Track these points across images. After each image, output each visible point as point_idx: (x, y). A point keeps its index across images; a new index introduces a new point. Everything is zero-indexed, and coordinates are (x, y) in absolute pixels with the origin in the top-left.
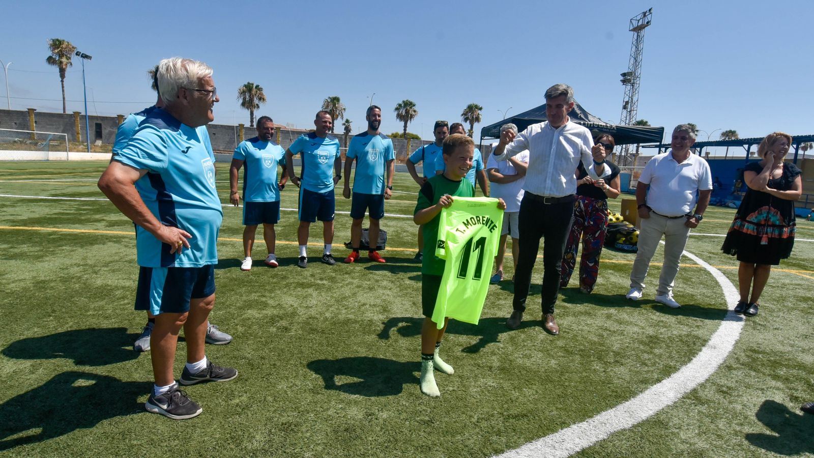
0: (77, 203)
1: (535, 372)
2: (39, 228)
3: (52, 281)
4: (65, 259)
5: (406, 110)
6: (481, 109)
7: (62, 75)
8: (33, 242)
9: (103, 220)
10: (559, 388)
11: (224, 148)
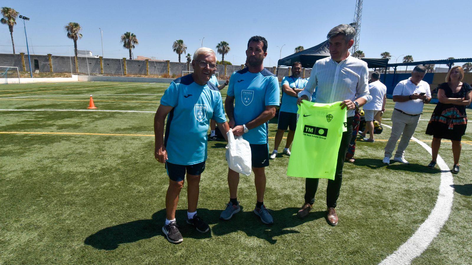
0: (34, 113)
2: (15, 132)
3: (34, 170)
4: (38, 154)
5: (223, 47)
7: (11, 30)
8: (14, 143)
9: (54, 125)
11: (115, 73)
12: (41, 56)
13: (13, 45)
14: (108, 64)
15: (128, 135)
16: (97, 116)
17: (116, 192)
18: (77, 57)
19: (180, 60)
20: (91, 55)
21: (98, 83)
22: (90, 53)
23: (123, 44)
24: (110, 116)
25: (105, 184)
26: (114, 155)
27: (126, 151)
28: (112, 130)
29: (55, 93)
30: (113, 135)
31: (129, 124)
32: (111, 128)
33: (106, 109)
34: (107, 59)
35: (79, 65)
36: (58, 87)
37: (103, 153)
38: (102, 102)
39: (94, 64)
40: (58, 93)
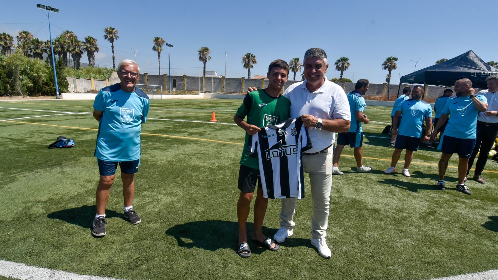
0: (172, 122)
1: (441, 240)
2: (161, 135)
3: (173, 161)
4: (176, 151)
5: (342, 63)
6: (396, 59)
7: (159, 56)
8: (161, 142)
9: (186, 132)
10: (458, 252)
11: (234, 91)
12: (178, 76)
13: (159, 67)
14: (229, 83)
15: (240, 144)
16: (217, 127)
17: (227, 183)
18: (205, 77)
19: (294, 78)
20: (216, 75)
21: (220, 100)
22: (216, 73)
23: (244, 64)
24: (227, 128)
25: (220, 177)
26: (227, 158)
27: (237, 156)
28: (227, 139)
29: (187, 108)
30: (228, 142)
31: (241, 136)
32: (227, 137)
33: (224, 122)
34: (228, 78)
35: (206, 84)
36: (188, 102)
37: (220, 155)
38: (221, 116)
39: (218, 83)
40: (188, 108)
